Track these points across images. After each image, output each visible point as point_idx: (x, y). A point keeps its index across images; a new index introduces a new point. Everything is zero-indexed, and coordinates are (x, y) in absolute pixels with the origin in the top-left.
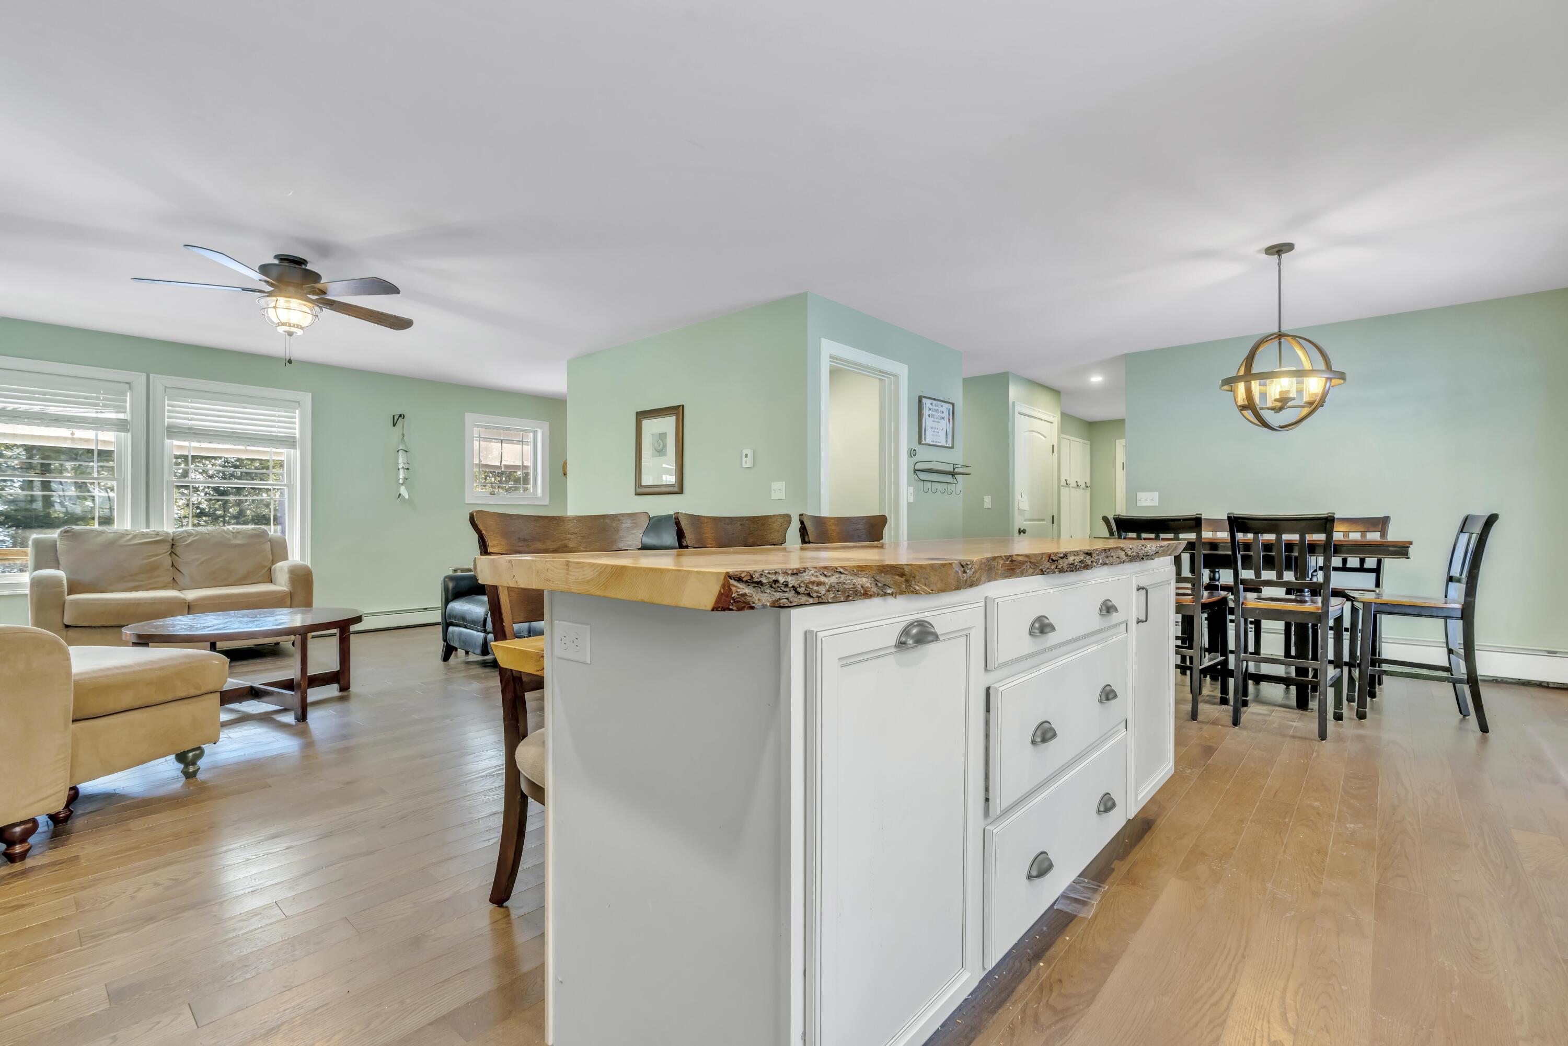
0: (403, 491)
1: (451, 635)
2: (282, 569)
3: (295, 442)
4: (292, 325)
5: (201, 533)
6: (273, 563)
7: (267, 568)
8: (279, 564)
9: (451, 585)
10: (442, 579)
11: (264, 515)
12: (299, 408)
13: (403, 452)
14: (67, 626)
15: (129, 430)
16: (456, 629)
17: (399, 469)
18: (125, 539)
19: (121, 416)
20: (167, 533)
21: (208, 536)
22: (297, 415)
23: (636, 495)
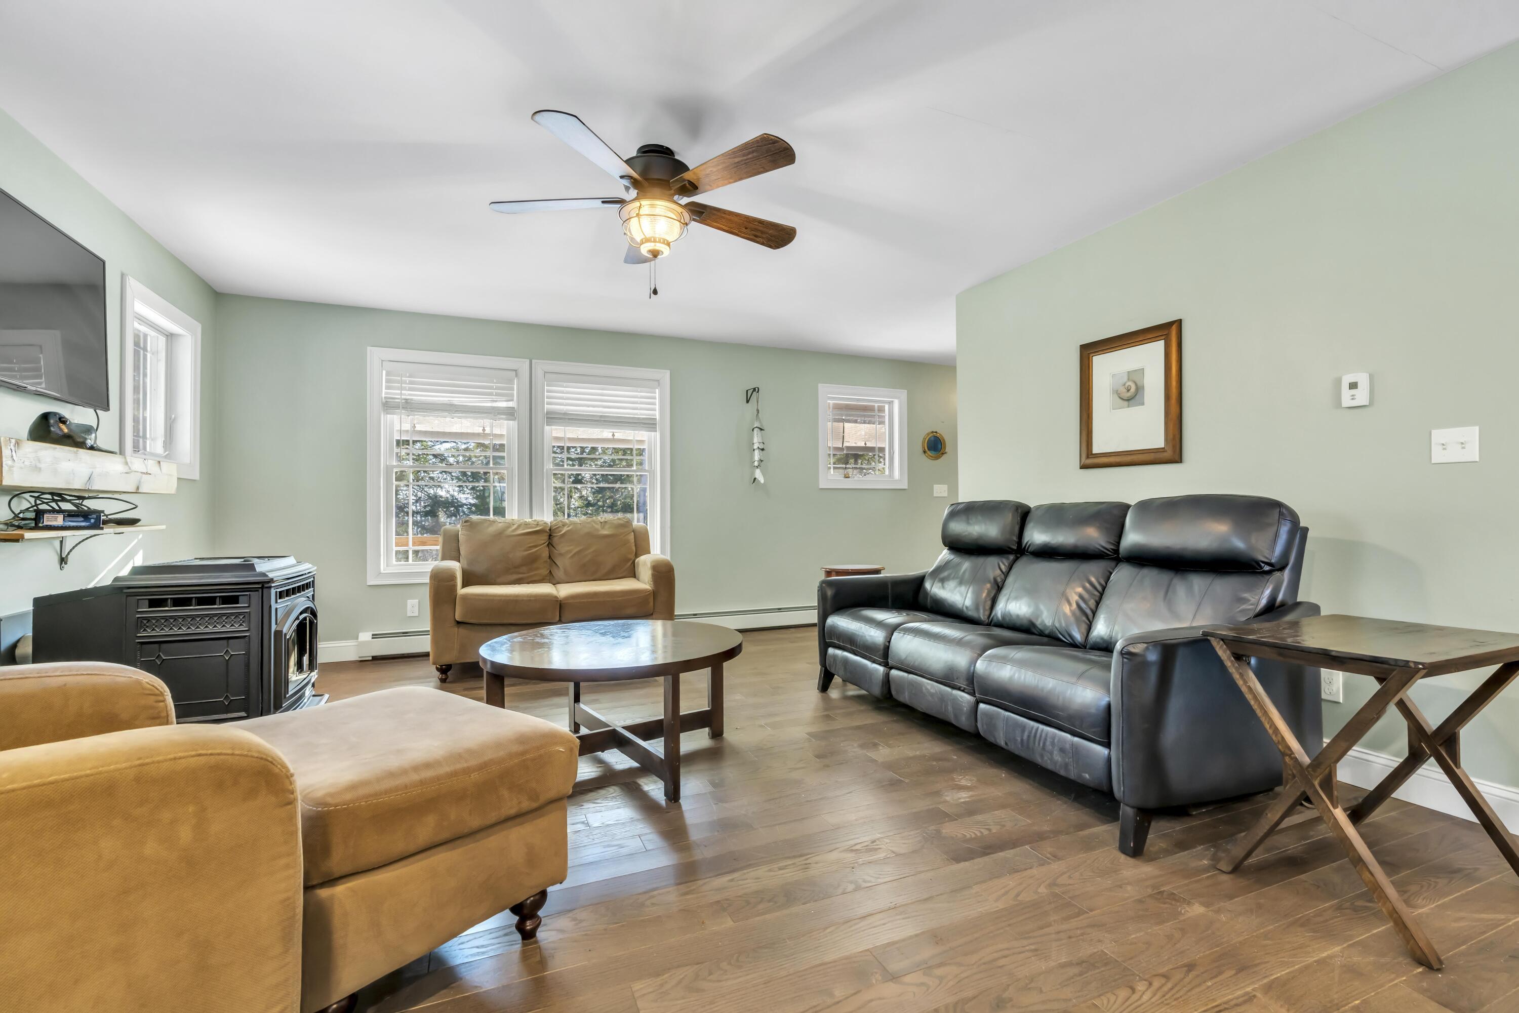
0: (758, 474)
1: (832, 660)
2: (645, 563)
3: (656, 424)
4: (657, 240)
5: (574, 524)
6: (637, 556)
7: (631, 562)
8: (642, 558)
9: (830, 593)
10: (817, 585)
11: (630, 505)
12: (659, 388)
13: (759, 430)
14: (458, 623)
15: (516, 418)
16: (839, 652)
17: (754, 450)
18: (511, 529)
19: (511, 404)
20: (545, 523)
21: (579, 526)
22: (657, 395)
23: (1081, 468)
